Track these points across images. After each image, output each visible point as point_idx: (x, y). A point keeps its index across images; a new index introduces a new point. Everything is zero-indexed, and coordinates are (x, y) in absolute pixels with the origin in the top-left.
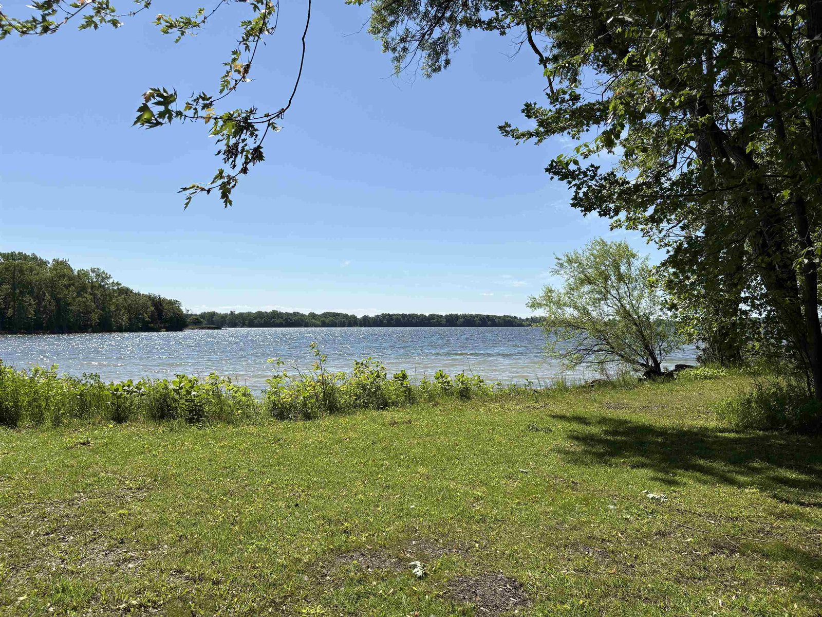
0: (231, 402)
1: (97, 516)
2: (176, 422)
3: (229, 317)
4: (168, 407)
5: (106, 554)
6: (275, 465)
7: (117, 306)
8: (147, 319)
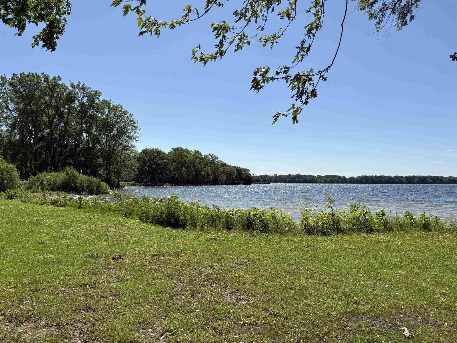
0: (282, 223)
1: (225, 275)
2: (255, 231)
3: (274, 177)
4: (251, 224)
5: (231, 295)
6: (309, 260)
7: (221, 172)
8: (234, 179)
